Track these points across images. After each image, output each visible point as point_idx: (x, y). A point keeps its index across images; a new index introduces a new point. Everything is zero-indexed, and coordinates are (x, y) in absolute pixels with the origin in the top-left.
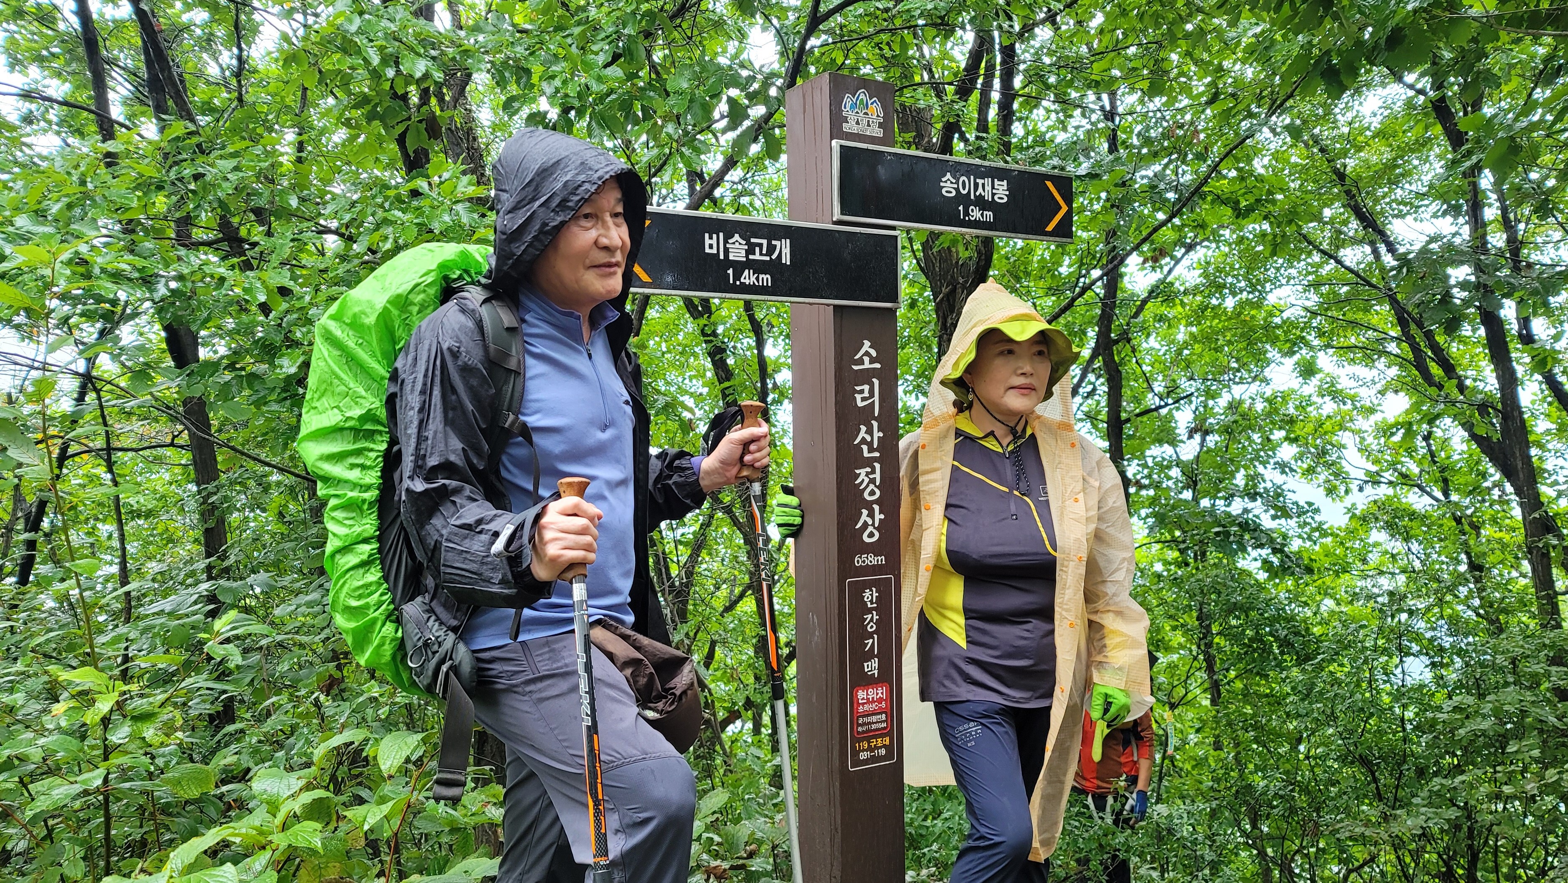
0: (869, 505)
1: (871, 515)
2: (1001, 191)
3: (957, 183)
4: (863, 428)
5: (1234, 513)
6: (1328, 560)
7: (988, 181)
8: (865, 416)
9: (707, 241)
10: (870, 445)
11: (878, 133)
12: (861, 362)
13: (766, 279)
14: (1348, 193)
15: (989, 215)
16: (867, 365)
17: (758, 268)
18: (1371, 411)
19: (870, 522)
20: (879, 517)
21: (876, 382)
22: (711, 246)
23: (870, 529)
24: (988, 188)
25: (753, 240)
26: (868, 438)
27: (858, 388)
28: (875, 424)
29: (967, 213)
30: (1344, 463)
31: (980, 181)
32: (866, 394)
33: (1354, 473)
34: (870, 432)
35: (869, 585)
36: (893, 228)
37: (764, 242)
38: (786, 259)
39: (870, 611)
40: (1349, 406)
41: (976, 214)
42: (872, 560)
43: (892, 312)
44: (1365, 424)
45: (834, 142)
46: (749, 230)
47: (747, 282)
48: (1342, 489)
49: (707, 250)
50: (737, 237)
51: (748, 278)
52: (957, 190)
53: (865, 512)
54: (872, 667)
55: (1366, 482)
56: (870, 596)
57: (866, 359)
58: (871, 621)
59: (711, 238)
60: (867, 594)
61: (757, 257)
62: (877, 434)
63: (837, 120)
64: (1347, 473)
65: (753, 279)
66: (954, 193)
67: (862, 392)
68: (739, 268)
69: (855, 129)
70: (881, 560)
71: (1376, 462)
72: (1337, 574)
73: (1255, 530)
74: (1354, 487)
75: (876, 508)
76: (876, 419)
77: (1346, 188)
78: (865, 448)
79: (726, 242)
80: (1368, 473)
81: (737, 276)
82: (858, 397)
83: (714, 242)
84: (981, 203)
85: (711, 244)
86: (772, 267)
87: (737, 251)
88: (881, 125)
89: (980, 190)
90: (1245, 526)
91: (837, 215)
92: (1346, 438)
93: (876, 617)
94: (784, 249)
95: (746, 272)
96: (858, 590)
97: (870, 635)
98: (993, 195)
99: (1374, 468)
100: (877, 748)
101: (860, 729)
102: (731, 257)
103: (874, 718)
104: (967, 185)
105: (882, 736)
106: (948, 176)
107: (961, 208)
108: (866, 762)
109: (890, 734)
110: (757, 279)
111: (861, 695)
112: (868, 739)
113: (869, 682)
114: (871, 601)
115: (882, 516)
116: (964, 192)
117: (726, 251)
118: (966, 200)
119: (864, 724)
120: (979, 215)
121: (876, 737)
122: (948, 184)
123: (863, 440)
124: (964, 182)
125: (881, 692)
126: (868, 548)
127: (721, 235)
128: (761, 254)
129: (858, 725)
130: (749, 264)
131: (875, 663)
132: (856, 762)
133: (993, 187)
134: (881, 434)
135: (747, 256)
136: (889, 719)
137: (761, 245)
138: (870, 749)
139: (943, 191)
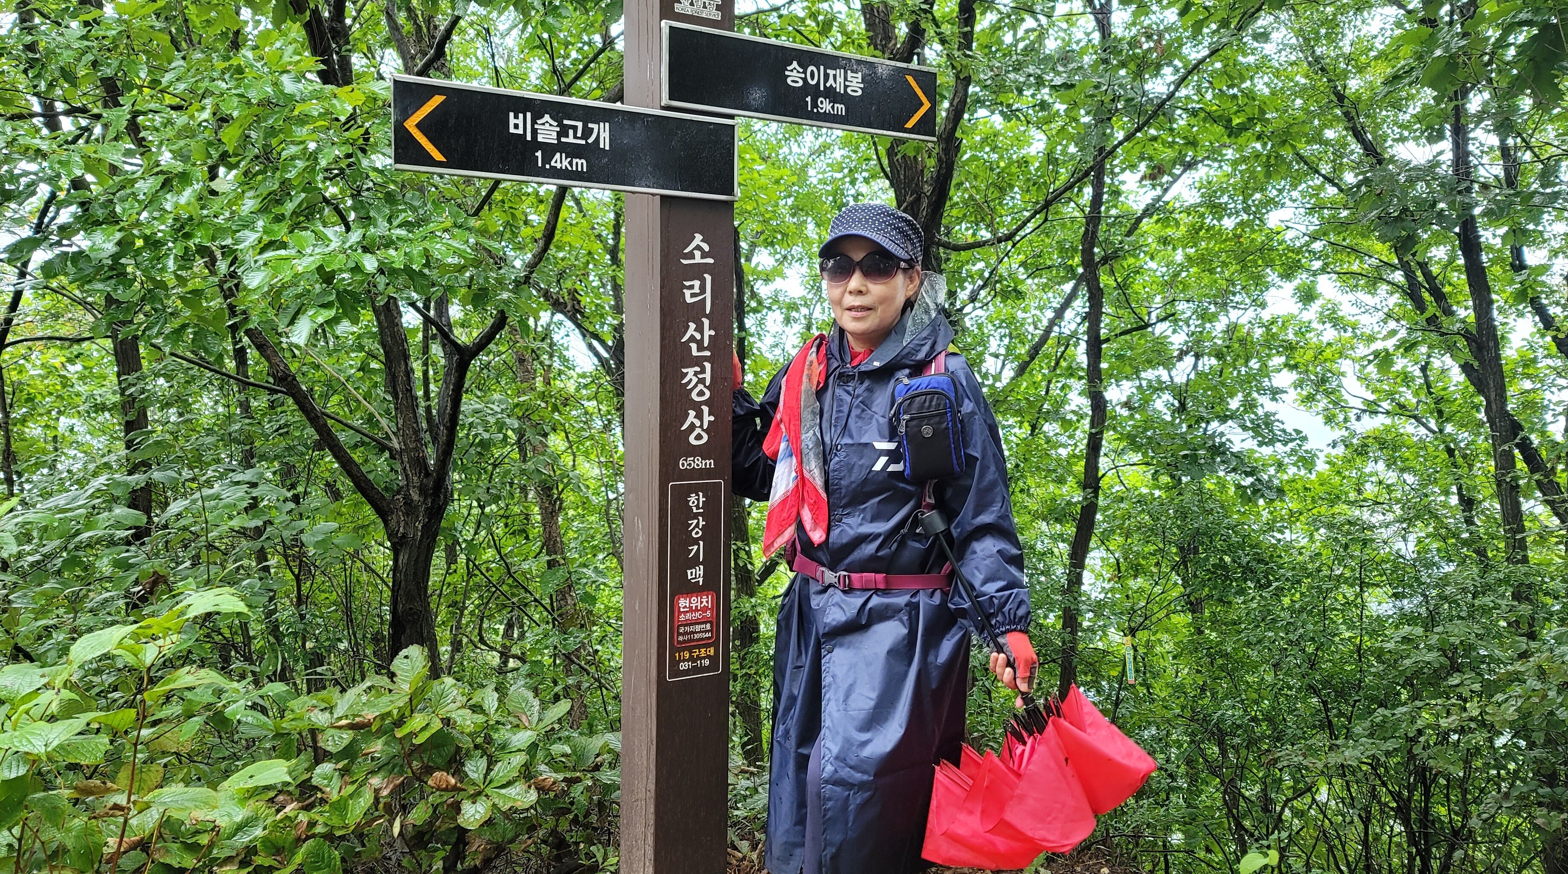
0: (697, 407)
1: (699, 416)
2: (855, 85)
3: (805, 72)
4: (692, 326)
7: (840, 73)
8: (696, 312)
9: (512, 121)
10: (700, 344)
11: (717, 16)
12: (691, 256)
13: (580, 164)
15: (840, 108)
16: (698, 259)
17: (572, 151)
19: (697, 423)
20: (707, 418)
21: (708, 278)
22: (516, 126)
23: (698, 431)
24: (840, 80)
25: (566, 122)
26: (698, 336)
27: (687, 283)
28: (706, 322)
29: (815, 105)
31: (831, 72)
32: (697, 290)
34: (700, 329)
35: (696, 489)
36: (732, 117)
37: (580, 125)
38: (605, 143)
39: (695, 517)
41: (825, 106)
42: (698, 463)
43: (730, 205)
45: (663, 22)
46: (561, 111)
47: (558, 166)
49: (512, 130)
50: (547, 117)
51: (559, 161)
52: (805, 80)
53: (692, 413)
54: (697, 574)
56: (696, 501)
57: (698, 254)
58: (697, 527)
59: (516, 117)
60: (693, 498)
61: (571, 139)
62: (708, 333)
65: (565, 163)
66: (801, 83)
67: (692, 287)
68: (549, 150)
69: (689, 10)
70: (709, 463)
73: (1224, 453)
75: (705, 409)
76: (707, 316)
78: (694, 346)
79: (534, 122)
81: (547, 159)
82: (687, 293)
83: (520, 121)
84: (831, 94)
85: (517, 124)
86: (589, 151)
87: (548, 131)
88: (718, 8)
89: (831, 81)
91: (665, 101)
93: (702, 523)
94: (603, 133)
95: (558, 155)
96: (682, 494)
97: (696, 542)
98: (846, 87)
100: (699, 658)
101: (681, 638)
102: (540, 139)
103: (698, 628)
104: (815, 75)
105: (706, 646)
106: (795, 64)
107: (809, 99)
108: (686, 672)
109: (715, 644)
110: (571, 163)
111: (683, 603)
112: (690, 649)
113: (693, 589)
114: (698, 507)
115: (712, 418)
116: (814, 83)
117: (535, 132)
118: (815, 92)
119: (686, 633)
120: (829, 107)
121: (699, 647)
122: (795, 73)
123: (692, 339)
124: (812, 73)
125: (706, 601)
126: (694, 451)
127: (529, 115)
128: (575, 137)
129: (679, 634)
130: (561, 147)
131: (700, 571)
132: (676, 672)
133: (846, 79)
134: (713, 333)
135: (558, 138)
136: (715, 629)
137: (575, 128)
138: (692, 659)
139: (789, 81)
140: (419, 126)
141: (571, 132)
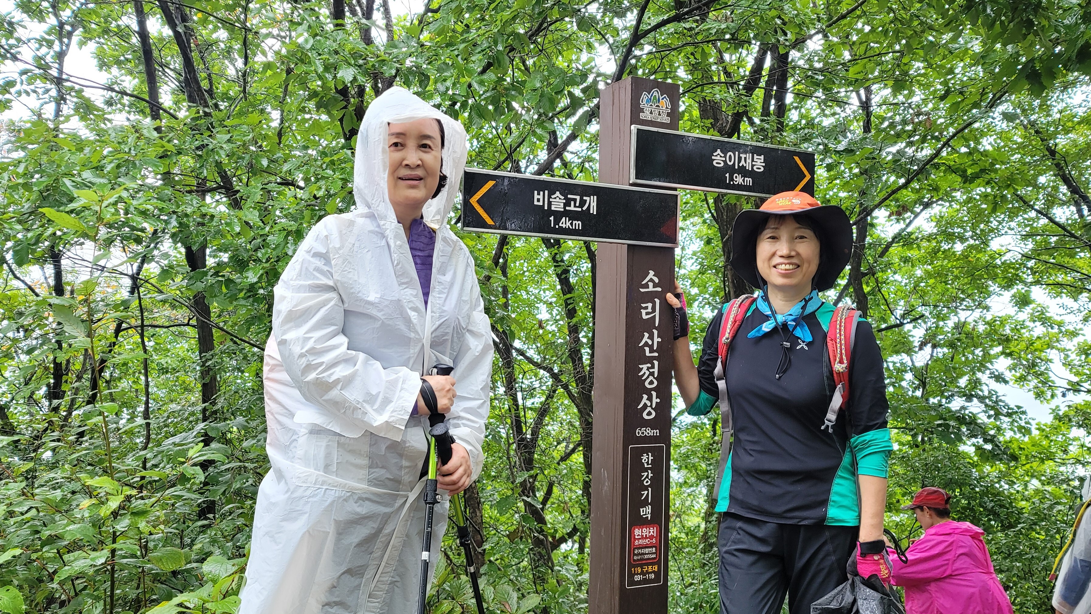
0: (648, 392)
1: (650, 399)
2: (759, 163)
3: (725, 157)
4: (646, 335)
5: (953, 409)
6: (1035, 449)
7: (749, 156)
8: (649, 325)
9: (536, 197)
10: (651, 347)
11: (667, 120)
12: (646, 286)
13: (578, 224)
14: (1058, 165)
15: (749, 181)
16: (651, 288)
17: (572, 216)
18: (1074, 334)
19: (649, 404)
20: (655, 400)
21: (657, 301)
22: (538, 200)
23: (649, 409)
24: (749, 161)
25: (569, 196)
26: (650, 342)
27: (643, 305)
28: (655, 332)
29: (732, 179)
30: (1051, 374)
31: (743, 156)
32: (650, 310)
33: (1059, 382)
34: (651, 337)
35: (646, 451)
36: (675, 189)
37: (578, 198)
38: (594, 210)
39: (646, 470)
40: (1056, 330)
41: (739, 179)
42: (649, 432)
43: (671, 251)
44: (1070, 344)
45: (633, 127)
46: (566, 189)
47: (564, 226)
48: (1049, 393)
49: (536, 203)
50: (558, 194)
51: (565, 223)
52: (725, 162)
53: (645, 397)
54: (646, 512)
55: (1068, 390)
56: (647, 459)
57: (651, 284)
58: (647, 477)
59: (539, 194)
60: (644, 457)
61: (572, 208)
62: (657, 340)
63: (636, 110)
64: (1053, 382)
65: (568, 224)
66: (722, 164)
67: (646, 308)
68: (558, 216)
69: (649, 117)
70: (656, 432)
71: (1077, 374)
72: (1042, 461)
73: (970, 423)
74: (1059, 392)
75: (654, 394)
76: (656, 328)
77: (1055, 162)
78: (647, 349)
79: (549, 197)
80: (1070, 382)
81: (557, 221)
82: (644, 312)
83: (541, 197)
84: (743, 172)
85: (539, 198)
86: (583, 216)
87: (558, 203)
88: (668, 115)
89: (743, 162)
90: (961, 420)
91: (633, 180)
92: (1053, 354)
93: (650, 475)
94: (592, 203)
95: (564, 219)
96: (638, 453)
97: (646, 488)
98: (753, 166)
99: (1075, 379)
100: (648, 573)
101: (635, 558)
102: (553, 208)
103: (647, 551)
104: (732, 158)
105: (652, 564)
106: (719, 151)
107: (727, 175)
108: (639, 583)
109: (659, 563)
110: (572, 224)
111: (637, 532)
112: (642, 566)
113: (643, 523)
114: (648, 463)
115: (658, 400)
116: (731, 164)
117: (550, 204)
118: (732, 170)
119: (639, 554)
120: (741, 180)
121: (648, 564)
122: (718, 157)
123: (646, 344)
124: (730, 156)
125: (652, 531)
126: (647, 424)
127: (546, 192)
128: (575, 206)
129: (635, 555)
130: (566, 213)
131: (649, 509)
132: (632, 583)
133: (753, 161)
134: (660, 340)
135: (564, 208)
136: (658, 552)
137: (575, 200)
138: (643, 573)
139: (714, 163)
140: (478, 201)
141: (572, 203)
